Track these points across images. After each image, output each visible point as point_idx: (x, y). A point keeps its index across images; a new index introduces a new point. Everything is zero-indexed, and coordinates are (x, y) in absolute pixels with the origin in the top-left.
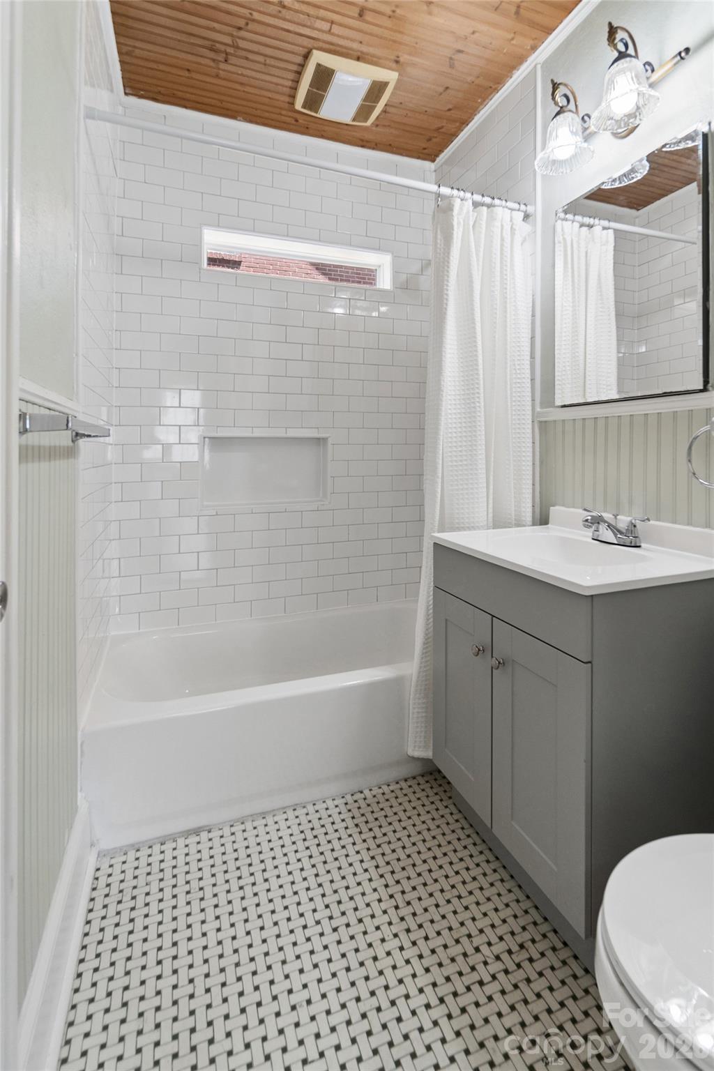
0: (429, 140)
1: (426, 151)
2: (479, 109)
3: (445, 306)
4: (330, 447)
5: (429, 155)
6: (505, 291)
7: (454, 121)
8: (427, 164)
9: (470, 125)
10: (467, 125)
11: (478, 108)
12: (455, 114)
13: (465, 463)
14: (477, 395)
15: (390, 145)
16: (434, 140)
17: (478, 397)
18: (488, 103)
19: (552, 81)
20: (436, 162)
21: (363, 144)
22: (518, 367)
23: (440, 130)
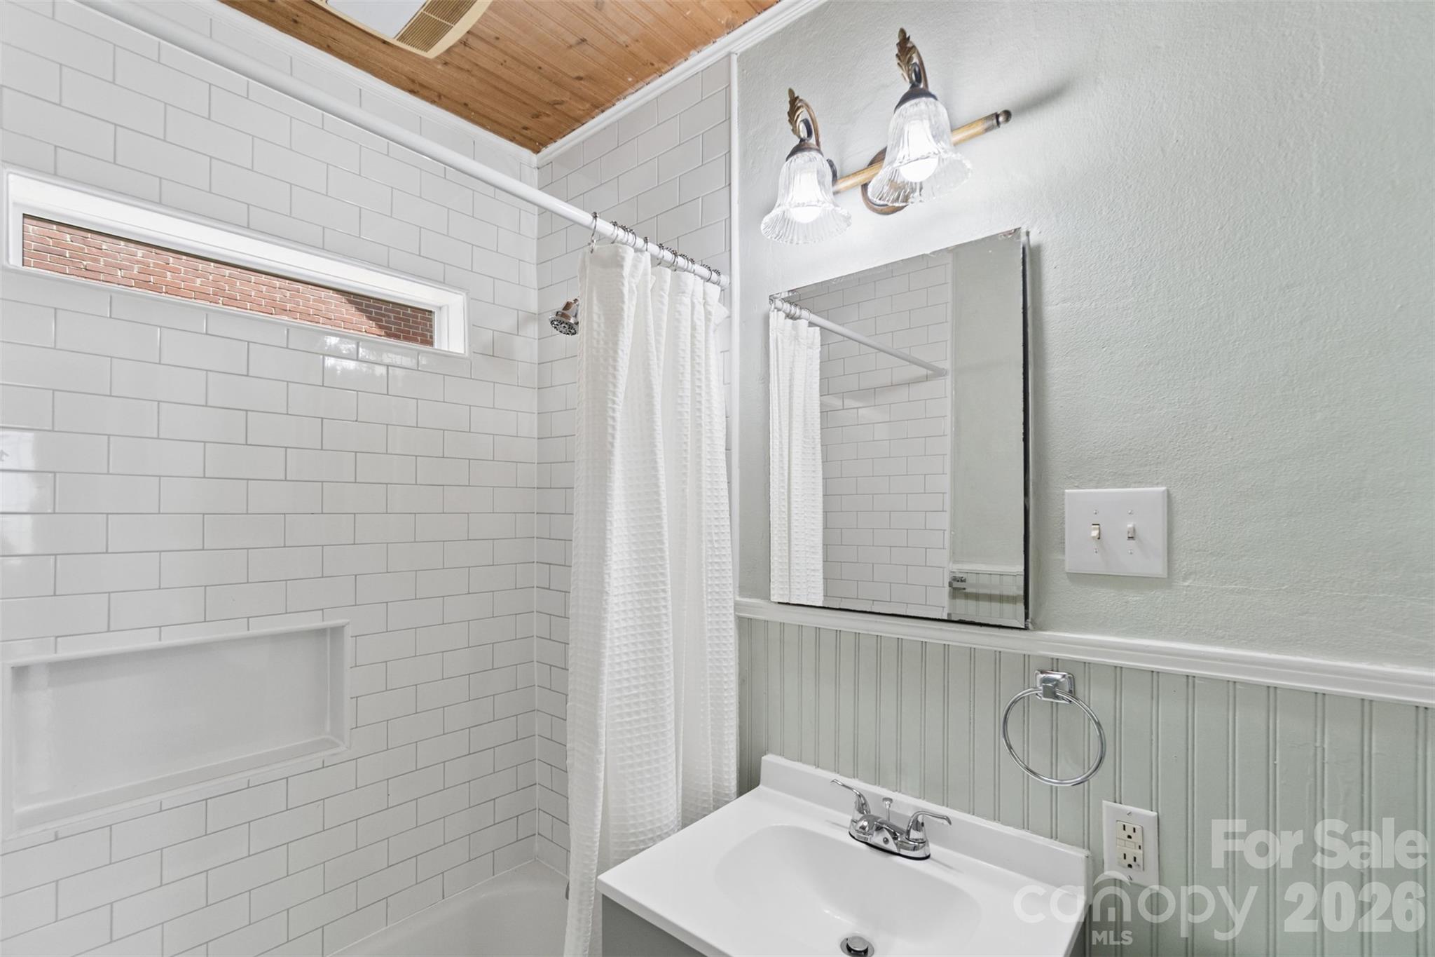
0: (537, 116)
1: (525, 132)
2: (627, 93)
3: (610, 439)
4: (348, 643)
5: (531, 139)
6: (698, 414)
7: (583, 99)
8: (525, 153)
9: (608, 113)
10: (603, 111)
11: (626, 89)
12: (585, 88)
13: (644, 715)
14: (662, 595)
15: (466, 105)
16: (545, 119)
17: (664, 599)
18: (642, 87)
19: (791, 92)
20: (540, 154)
21: (415, 87)
22: (715, 538)
23: (556, 106)
